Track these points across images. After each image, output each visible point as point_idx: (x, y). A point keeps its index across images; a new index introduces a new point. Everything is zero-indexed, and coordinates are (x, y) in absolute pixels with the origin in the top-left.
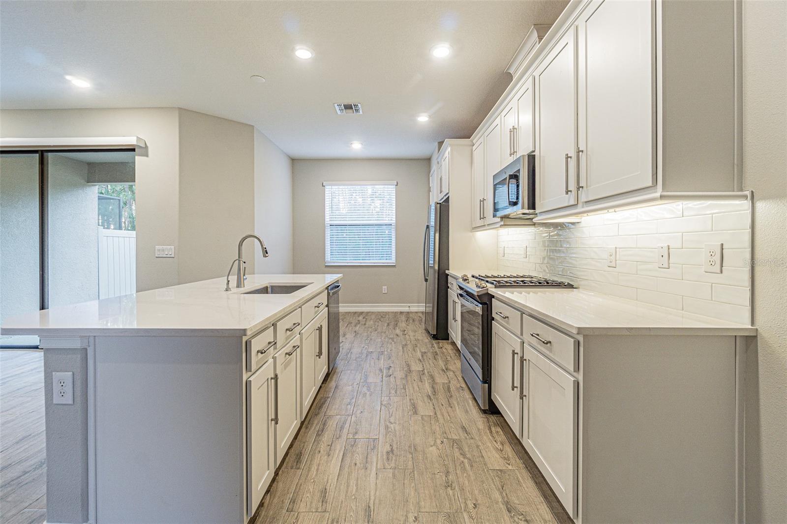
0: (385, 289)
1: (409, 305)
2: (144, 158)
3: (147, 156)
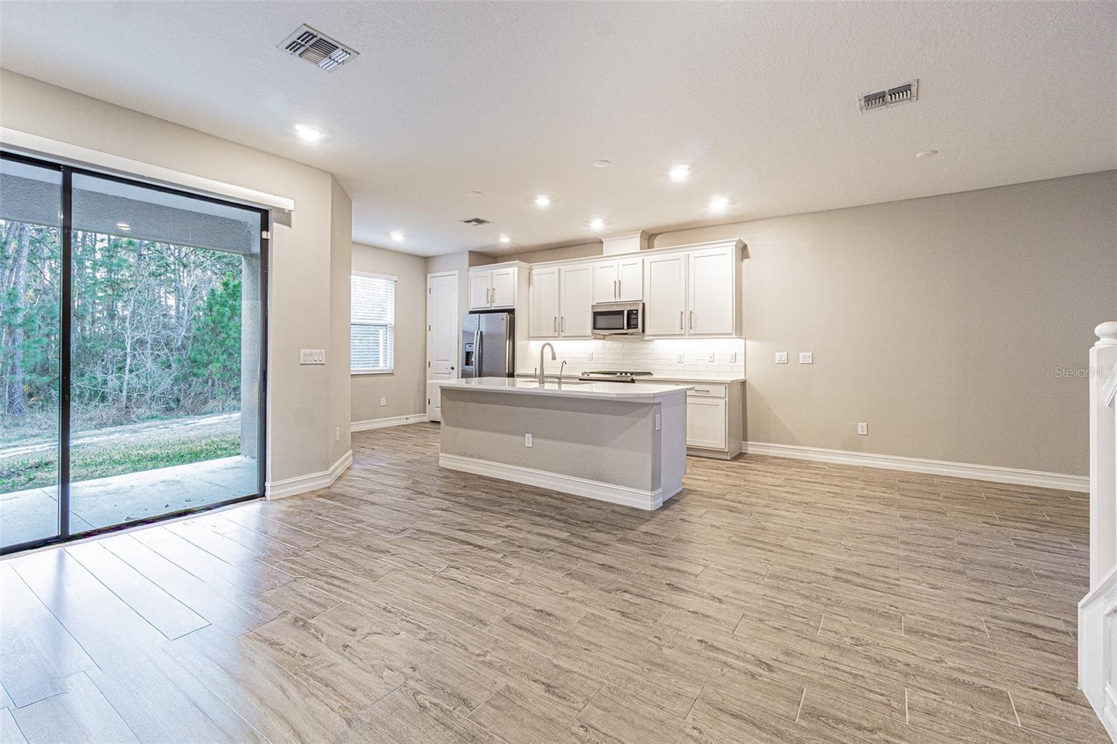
0: (383, 401)
1: (406, 417)
2: (286, 227)
3: (290, 225)
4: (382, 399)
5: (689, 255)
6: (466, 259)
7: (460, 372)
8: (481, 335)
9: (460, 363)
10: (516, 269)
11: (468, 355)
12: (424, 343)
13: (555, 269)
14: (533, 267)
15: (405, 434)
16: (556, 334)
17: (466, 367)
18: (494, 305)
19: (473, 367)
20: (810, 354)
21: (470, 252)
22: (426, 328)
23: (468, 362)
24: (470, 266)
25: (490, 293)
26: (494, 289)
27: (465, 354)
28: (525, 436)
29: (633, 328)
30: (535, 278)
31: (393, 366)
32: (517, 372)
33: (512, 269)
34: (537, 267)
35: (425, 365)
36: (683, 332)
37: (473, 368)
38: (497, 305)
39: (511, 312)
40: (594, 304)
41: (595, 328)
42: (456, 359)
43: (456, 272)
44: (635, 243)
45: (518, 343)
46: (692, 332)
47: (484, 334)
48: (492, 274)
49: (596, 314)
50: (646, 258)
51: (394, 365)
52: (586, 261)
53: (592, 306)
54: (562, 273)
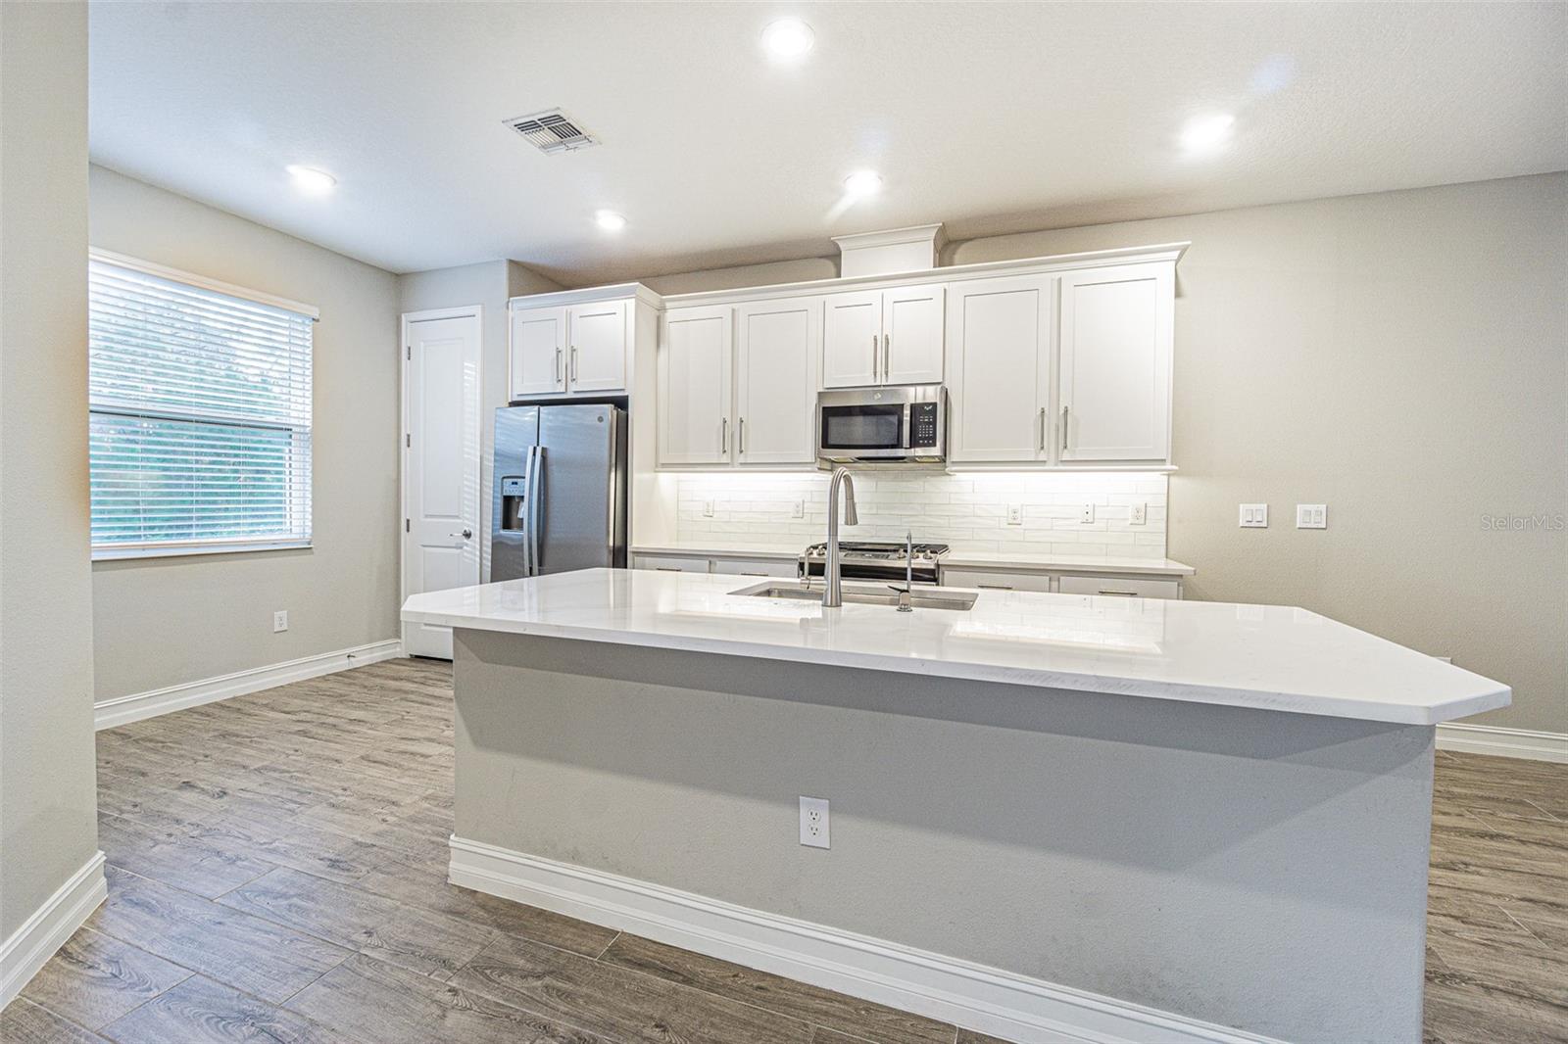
4: (277, 614)
5: (1060, 279)
6: (503, 274)
7: (488, 543)
8: (544, 458)
9: (488, 523)
10: (631, 303)
11: (509, 503)
12: (394, 476)
13: (723, 310)
14: (668, 305)
15: (339, 709)
16: (725, 459)
17: (503, 532)
18: (573, 387)
19: (524, 533)
20: (1323, 507)
21: (511, 262)
22: (400, 440)
23: (508, 521)
24: (510, 296)
25: (564, 359)
26: (573, 350)
27: (500, 502)
28: (797, 804)
29: (924, 445)
30: (672, 331)
31: (309, 531)
32: (635, 543)
33: (622, 302)
34: (676, 304)
35: (397, 526)
36: (1042, 457)
37: (524, 535)
38: (585, 385)
39: (621, 403)
40: (822, 390)
41: (826, 445)
42: (475, 513)
43: (477, 310)
44: (921, 254)
45: (638, 477)
46: (1066, 456)
47: (551, 456)
48: (569, 315)
49: (829, 414)
50: (952, 287)
51: (313, 528)
52: (799, 292)
53: (819, 393)
54: (741, 318)
